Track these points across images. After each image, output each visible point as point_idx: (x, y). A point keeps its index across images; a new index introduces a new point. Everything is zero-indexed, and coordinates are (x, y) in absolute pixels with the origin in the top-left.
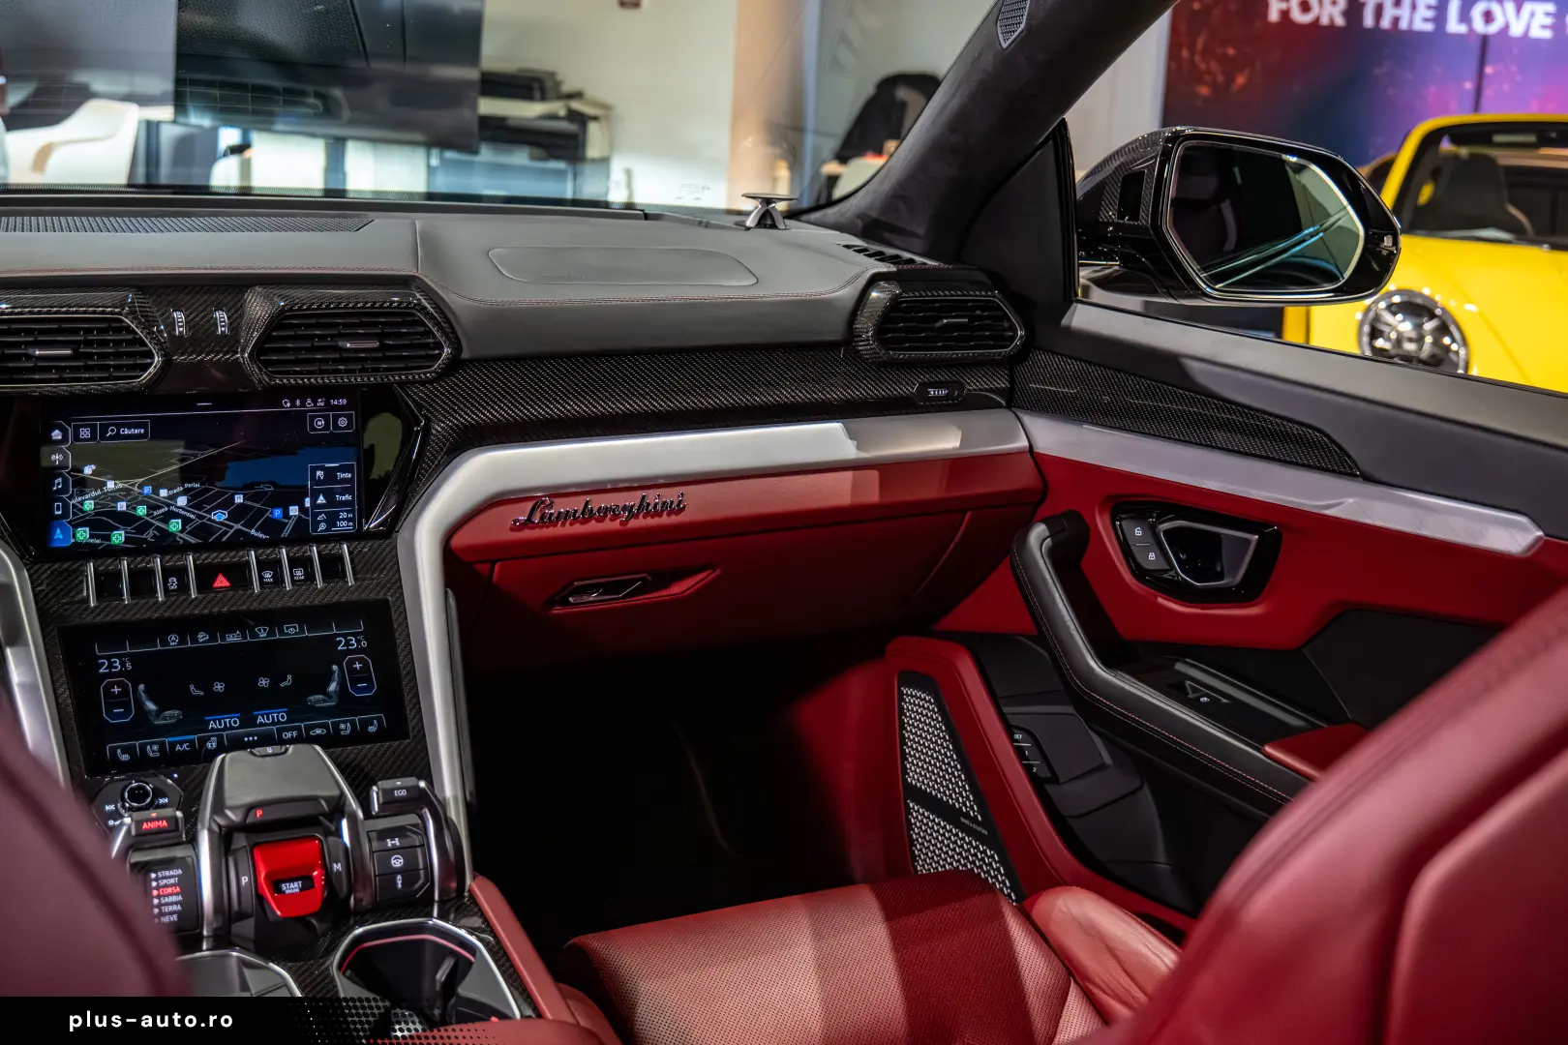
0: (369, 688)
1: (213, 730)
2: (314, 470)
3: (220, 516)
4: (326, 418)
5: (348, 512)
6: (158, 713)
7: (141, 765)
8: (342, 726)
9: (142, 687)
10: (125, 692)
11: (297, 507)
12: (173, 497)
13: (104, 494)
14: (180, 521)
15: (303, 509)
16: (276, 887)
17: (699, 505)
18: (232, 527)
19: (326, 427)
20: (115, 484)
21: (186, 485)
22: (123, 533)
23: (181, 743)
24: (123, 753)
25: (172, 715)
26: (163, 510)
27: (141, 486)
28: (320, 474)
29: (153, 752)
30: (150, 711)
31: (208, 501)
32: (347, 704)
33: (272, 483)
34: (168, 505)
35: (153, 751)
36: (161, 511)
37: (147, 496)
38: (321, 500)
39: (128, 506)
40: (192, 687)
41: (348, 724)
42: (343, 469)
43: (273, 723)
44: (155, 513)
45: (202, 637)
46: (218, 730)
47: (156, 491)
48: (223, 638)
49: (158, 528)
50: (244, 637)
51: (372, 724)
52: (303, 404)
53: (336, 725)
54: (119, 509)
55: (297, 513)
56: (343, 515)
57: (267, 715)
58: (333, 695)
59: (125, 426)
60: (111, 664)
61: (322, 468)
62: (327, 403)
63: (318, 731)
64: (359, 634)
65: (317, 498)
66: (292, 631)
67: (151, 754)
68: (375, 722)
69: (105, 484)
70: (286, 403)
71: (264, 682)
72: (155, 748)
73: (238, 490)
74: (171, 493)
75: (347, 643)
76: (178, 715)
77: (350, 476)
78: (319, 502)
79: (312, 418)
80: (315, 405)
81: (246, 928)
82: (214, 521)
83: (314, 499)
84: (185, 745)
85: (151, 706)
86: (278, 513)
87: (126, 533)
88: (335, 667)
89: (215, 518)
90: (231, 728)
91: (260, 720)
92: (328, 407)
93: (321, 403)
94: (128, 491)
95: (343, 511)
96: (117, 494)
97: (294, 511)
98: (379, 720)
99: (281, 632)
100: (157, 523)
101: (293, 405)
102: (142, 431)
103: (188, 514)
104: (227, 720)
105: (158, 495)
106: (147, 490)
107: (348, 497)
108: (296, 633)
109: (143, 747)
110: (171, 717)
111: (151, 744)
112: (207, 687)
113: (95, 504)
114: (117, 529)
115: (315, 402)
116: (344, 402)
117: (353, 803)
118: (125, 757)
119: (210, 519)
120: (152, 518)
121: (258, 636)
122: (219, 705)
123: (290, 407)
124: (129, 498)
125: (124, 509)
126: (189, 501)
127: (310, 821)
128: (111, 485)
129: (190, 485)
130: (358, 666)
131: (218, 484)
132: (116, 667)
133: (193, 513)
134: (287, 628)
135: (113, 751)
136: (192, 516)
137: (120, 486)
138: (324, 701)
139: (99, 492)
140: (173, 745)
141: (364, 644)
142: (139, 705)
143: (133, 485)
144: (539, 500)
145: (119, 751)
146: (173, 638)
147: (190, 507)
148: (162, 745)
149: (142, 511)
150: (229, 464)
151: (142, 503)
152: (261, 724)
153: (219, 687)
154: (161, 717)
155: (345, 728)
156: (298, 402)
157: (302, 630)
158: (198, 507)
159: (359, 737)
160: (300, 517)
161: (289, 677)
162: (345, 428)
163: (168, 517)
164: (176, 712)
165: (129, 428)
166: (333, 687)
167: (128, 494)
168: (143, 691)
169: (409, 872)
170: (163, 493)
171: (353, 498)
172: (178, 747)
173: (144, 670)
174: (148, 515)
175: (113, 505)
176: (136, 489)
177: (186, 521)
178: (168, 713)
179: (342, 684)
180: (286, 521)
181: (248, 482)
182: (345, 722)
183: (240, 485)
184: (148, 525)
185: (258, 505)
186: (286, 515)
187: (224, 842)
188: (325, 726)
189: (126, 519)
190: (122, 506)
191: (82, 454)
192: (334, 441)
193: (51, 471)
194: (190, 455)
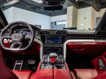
6: (48, 51)
7: (47, 54)
16: (52, 61)
17: (83, 44)
27: (50, 40)
32: (59, 52)
45: (51, 48)
50: (54, 48)
52: (59, 36)
57: (54, 52)
60: (46, 49)
63: (57, 53)
71: (54, 50)
81: (50, 63)
84: (49, 53)
88: (59, 50)
89: (54, 42)
113: (47, 41)
116: (61, 36)
117: (58, 57)
122: (51, 51)
127: (55, 57)
136: (52, 42)
144: (73, 42)
159: (60, 54)
161: (56, 50)
169: (61, 61)
173: (48, 49)
185: (56, 42)
187: (50, 58)
189: (49, 42)
191: (47, 38)
192: (60, 39)
193: (45, 39)
194: (52, 39)
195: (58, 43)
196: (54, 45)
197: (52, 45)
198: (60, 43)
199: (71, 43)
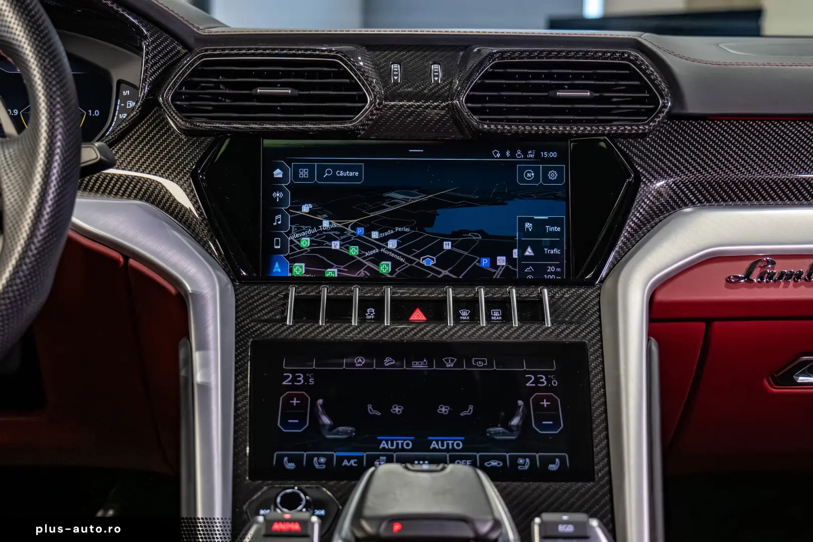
0: (556, 425)
1: (384, 449)
2: (522, 221)
3: (428, 261)
4: (536, 171)
5: (556, 266)
6: (332, 428)
7: (305, 473)
8: (521, 461)
9: (320, 401)
10: (302, 406)
11: (504, 258)
12: (385, 240)
13: (320, 232)
14: (390, 263)
15: (510, 260)
18: (440, 273)
19: (536, 179)
20: (330, 223)
21: (397, 229)
22: (336, 270)
23: (349, 459)
24: (289, 461)
25: (345, 430)
26: (374, 252)
27: (354, 227)
28: (528, 225)
29: (320, 464)
30: (324, 425)
31: (418, 245)
32: (528, 439)
33: (481, 232)
34: (380, 247)
35: (319, 462)
36: (371, 253)
37: (360, 237)
38: (529, 252)
39: (341, 245)
40: (370, 407)
41: (528, 460)
42: (552, 222)
43: (447, 450)
44: (367, 254)
45: (388, 362)
46: (389, 450)
47: (368, 232)
48: (409, 364)
49: (369, 269)
50: (430, 365)
51: (554, 463)
52: (513, 155)
53: (514, 460)
54: (333, 248)
55: (504, 264)
56: (551, 269)
57: (443, 441)
58: (515, 429)
59: (340, 168)
60: (295, 377)
61: (531, 220)
62: (538, 155)
63: (494, 463)
64: (551, 373)
65: (525, 250)
66: (480, 364)
67: (317, 466)
68: (557, 460)
69: (321, 223)
70: (496, 153)
71: (443, 410)
72: (322, 460)
73: (447, 237)
74: (382, 235)
75: (537, 381)
76: (352, 432)
77: (559, 229)
78: (527, 253)
79: (522, 170)
80: (525, 157)
82: (423, 266)
83: (522, 250)
84: (352, 462)
85: (326, 420)
86: (485, 262)
87: (339, 271)
88: (520, 403)
89: (424, 263)
90: (403, 450)
91: (434, 445)
92: (539, 159)
93: (531, 155)
94: (342, 231)
95: (551, 265)
96: (331, 233)
97: (501, 261)
98: (562, 459)
99: (469, 364)
100: (368, 264)
101: (503, 155)
102: (357, 174)
103: (398, 258)
104: (400, 442)
105: (370, 236)
106: (360, 231)
107: (556, 251)
108: (484, 367)
109: (310, 459)
110: (343, 433)
111: (318, 456)
112: (385, 408)
113: (311, 241)
114: (331, 267)
115: (525, 153)
116: (553, 155)
118: (291, 466)
119: (419, 264)
120: (364, 259)
121: (444, 366)
122: (394, 427)
123: (500, 158)
124: (342, 238)
125: (338, 247)
126: (399, 244)
128: (326, 224)
129: (400, 229)
130: (545, 403)
131: (427, 229)
132: (300, 381)
133: (403, 257)
134: (476, 361)
135: (280, 459)
136: (402, 260)
137: (335, 224)
138: (504, 434)
139: (315, 230)
140: (340, 459)
141: (555, 383)
142: (315, 418)
143: (347, 226)
144: (760, 259)
145: (286, 459)
146: (360, 360)
147: (399, 250)
148: (329, 458)
149: (354, 251)
150: (438, 211)
151: (354, 243)
152: (435, 450)
153: (397, 409)
154: (335, 431)
155: (524, 464)
156: (508, 153)
157: (490, 364)
158: (408, 250)
159: (538, 473)
160: (507, 267)
161: (471, 407)
162: (555, 181)
163: (379, 258)
164: (350, 429)
165: (345, 171)
166: (515, 421)
167: (342, 234)
168: (321, 406)
170: (375, 235)
171: (562, 252)
172: (345, 463)
174: (359, 255)
175: (327, 243)
176: (349, 229)
177: (396, 264)
178: (341, 429)
179: (526, 420)
180: (494, 271)
181: (457, 230)
182: (524, 457)
183: (450, 233)
184: (359, 265)
185: (466, 253)
186: (494, 264)
188: (503, 459)
189: (339, 258)
190: (336, 245)
191: (300, 193)
192: (544, 193)
193: (272, 207)
194: (401, 199)
195: (509, 278)
196: (436, 310)
197: (402, 310)
198: (540, 282)
199: (740, 269)
